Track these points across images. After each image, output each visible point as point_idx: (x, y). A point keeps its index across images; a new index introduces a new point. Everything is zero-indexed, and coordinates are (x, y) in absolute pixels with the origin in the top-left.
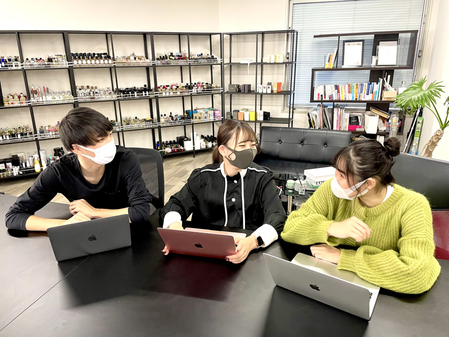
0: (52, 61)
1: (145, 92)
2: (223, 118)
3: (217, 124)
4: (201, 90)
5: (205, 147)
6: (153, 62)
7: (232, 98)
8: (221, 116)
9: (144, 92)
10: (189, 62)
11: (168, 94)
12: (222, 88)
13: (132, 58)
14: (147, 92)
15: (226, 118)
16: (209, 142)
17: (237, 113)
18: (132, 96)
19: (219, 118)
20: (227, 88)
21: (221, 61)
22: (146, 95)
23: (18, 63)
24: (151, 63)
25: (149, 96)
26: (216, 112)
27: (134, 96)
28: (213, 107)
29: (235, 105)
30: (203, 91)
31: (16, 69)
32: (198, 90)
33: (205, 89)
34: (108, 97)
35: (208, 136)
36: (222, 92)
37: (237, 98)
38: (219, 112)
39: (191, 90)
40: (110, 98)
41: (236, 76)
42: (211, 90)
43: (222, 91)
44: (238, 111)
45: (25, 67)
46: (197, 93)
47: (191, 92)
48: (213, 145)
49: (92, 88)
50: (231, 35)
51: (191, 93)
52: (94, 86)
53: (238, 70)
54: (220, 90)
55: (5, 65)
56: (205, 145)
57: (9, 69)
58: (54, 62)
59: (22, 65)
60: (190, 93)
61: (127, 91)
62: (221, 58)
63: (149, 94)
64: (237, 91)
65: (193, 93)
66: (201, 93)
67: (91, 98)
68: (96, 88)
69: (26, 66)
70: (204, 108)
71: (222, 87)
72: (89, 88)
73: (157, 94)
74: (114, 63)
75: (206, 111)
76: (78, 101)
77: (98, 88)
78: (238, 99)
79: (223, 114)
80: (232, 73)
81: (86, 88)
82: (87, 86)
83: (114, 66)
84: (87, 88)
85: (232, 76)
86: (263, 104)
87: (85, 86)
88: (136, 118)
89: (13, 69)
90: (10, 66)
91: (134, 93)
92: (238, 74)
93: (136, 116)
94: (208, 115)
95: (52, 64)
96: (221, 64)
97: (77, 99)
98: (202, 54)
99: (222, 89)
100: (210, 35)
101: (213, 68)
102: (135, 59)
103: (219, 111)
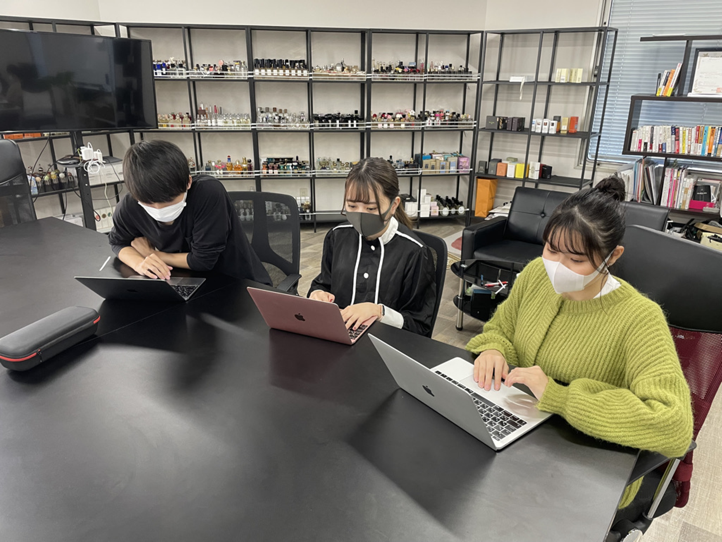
0: (227, 70)
1: (352, 122)
2: (472, 169)
3: (465, 180)
4: (440, 122)
5: (437, 214)
6: (367, 76)
7: (495, 139)
8: (470, 167)
9: (350, 121)
10: (425, 77)
11: (386, 126)
12: (476, 122)
13: (339, 68)
14: (355, 122)
15: (476, 171)
16: (445, 206)
17: (496, 163)
18: (332, 126)
19: (466, 170)
20: (483, 123)
21: (479, 76)
22: (352, 125)
23: (182, 71)
24: (364, 76)
25: (357, 128)
26: (462, 160)
27: (336, 126)
28: (461, 152)
29: (497, 150)
30: (442, 124)
31: (180, 78)
32: (435, 122)
33: (446, 121)
34: (298, 125)
35: (447, 197)
36: (475, 127)
37: (501, 139)
38: (466, 161)
39: (423, 122)
40: (300, 128)
41: (505, 102)
42: (457, 124)
43: (475, 125)
44: (500, 161)
45: (192, 77)
46: (434, 127)
47: (423, 124)
48: (450, 212)
49: (281, 110)
50: (503, 34)
51: (423, 126)
52: (283, 109)
53: (508, 93)
54: (471, 124)
55: (166, 73)
56: (438, 210)
57: (172, 78)
58: (229, 70)
59: (188, 74)
60: (421, 126)
61: (326, 118)
62: (479, 72)
63: (357, 125)
64: (500, 128)
65: (427, 127)
66: (441, 127)
67: (274, 126)
68: (286, 111)
69: (192, 75)
70: (446, 152)
71: (475, 120)
72: (276, 111)
73: (370, 125)
74: (311, 75)
75: (446, 157)
76: (255, 129)
77: (288, 112)
78: (504, 141)
79: (473, 164)
80: (498, 98)
81: (272, 111)
82: (274, 108)
83: (310, 79)
84: (274, 111)
85: (498, 102)
86: (544, 152)
87: (271, 107)
88: (338, 160)
89: (176, 78)
90: (172, 74)
91: (335, 122)
92: (507, 100)
93: (338, 158)
94: (448, 163)
95: (227, 74)
96: (478, 82)
97: (255, 126)
98: (451, 65)
99: (475, 124)
100: (468, 34)
101: (467, 88)
102: (343, 69)
103: (466, 159)
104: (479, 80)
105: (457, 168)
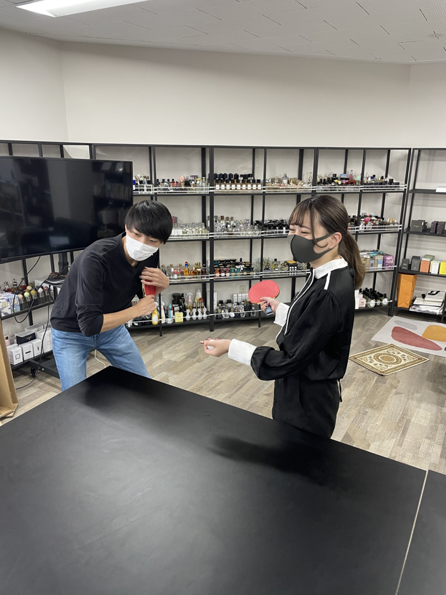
2: (396, 266)
3: (381, 275)
4: (371, 226)
6: (313, 188)
8: (394, 264)
10: (361, 188)
15: (400, 267)
17: (418, 261)
19: (391, 267)
21: (405, 187)
23: (150, 187)
26: (388, 258)
27: (282, 232)
32: (367, 227)
33: (376, 225)
36: (400, 230)
37: (416, 238)
38: (391, 259)
40: (251, 235)
41: (420, 207)
42: (385, 228)
44: (420, 258)
45: (159, 192)
46: (365, 231)
47: (357, 229)
48: (376, 304)
49: (227, 218)
50: (420, 150)
52: (230, 217)
54: (397, 227)
55: (136, 189)
57: (140, 194)
58: (192, 186)
59: (156, 190)
61: (274, 226)
62: (406, 183)
64: (420, 231)
65: (360, 231)
67: (229, 234)
68: (232, 219)
70: (367, 249)
71: (401, 224)
72: (223, 219)
74: (264, 189)
75: (372, 255)
79: (397, 261)
82: (221, 217)
83: (263, 192)
89: (144, 193)
90: (141, 190)
91: (282, 229)
93: (276, 258)
94: (376, 261)
95: (190, 189)
96: (404, 192)
97: (213, 235)
98: (374, 176)
99: (400, 227)
101: (386, 197)
102: (288, 183)
104: (405, 189)
105: (383, 266)
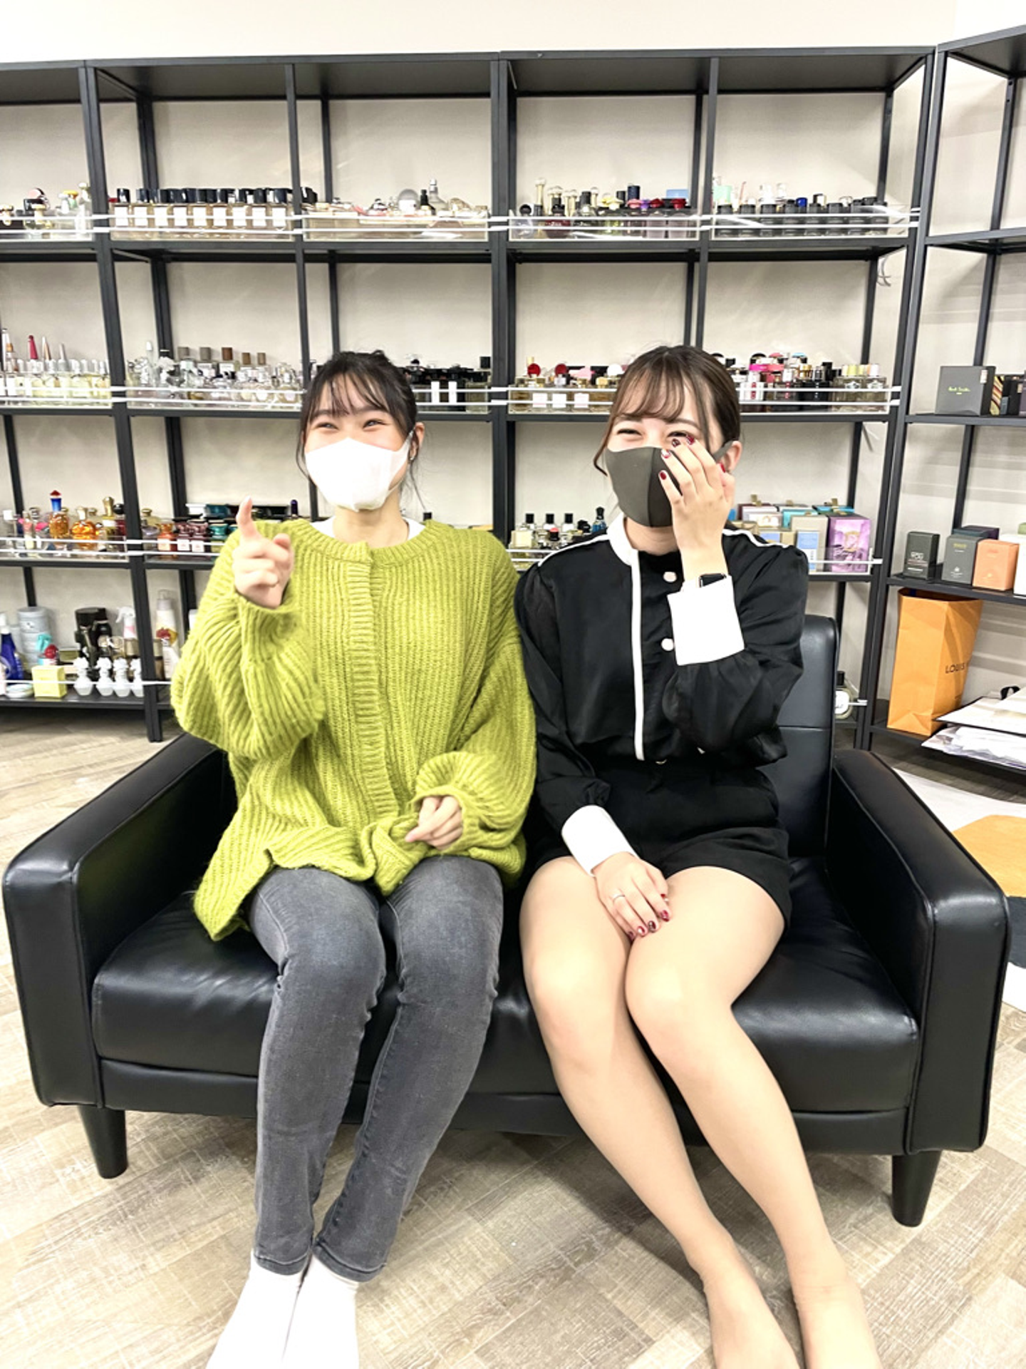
1: (444, 385)
2: (879, 561)
4: (762, 389)
8: (870, 551)
9: (435, 386)
10: (703, 223)
12: (898, 389)
13: (407, 205)
14: (453, 386)
17: (974, 542)
19: (857, 562)
21: (916, 219)
26: (842, 526)
33: (785, 385)
36: (894, 409)
38: (858, 530)
42: (825, 396)
43: (896, 402)
44: (993, 534)
49: (247, 357)
50: (1016, 72)
52: (254, 354)
54: (881, 397)
62: (916, 202)
63: (461, 397)
64: (995, 410)
66: (763, 409)
68: (262, 359)
71: (897, 383)
72: (231, 357)
73: (504, 396)
74: (298, 224)
76: (125, 405)
77: (268, 362)
79: (882, 544)
81: (221, 357)
82: (224, 350)
84: (224, 358)
96: (911, 244)
97: (123, 394)
99: (895, 395)
100: (888, 86)
103: (862, 523)
104: (913, 231)
105: (826, 558)
